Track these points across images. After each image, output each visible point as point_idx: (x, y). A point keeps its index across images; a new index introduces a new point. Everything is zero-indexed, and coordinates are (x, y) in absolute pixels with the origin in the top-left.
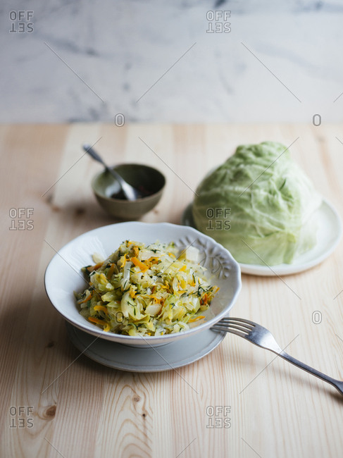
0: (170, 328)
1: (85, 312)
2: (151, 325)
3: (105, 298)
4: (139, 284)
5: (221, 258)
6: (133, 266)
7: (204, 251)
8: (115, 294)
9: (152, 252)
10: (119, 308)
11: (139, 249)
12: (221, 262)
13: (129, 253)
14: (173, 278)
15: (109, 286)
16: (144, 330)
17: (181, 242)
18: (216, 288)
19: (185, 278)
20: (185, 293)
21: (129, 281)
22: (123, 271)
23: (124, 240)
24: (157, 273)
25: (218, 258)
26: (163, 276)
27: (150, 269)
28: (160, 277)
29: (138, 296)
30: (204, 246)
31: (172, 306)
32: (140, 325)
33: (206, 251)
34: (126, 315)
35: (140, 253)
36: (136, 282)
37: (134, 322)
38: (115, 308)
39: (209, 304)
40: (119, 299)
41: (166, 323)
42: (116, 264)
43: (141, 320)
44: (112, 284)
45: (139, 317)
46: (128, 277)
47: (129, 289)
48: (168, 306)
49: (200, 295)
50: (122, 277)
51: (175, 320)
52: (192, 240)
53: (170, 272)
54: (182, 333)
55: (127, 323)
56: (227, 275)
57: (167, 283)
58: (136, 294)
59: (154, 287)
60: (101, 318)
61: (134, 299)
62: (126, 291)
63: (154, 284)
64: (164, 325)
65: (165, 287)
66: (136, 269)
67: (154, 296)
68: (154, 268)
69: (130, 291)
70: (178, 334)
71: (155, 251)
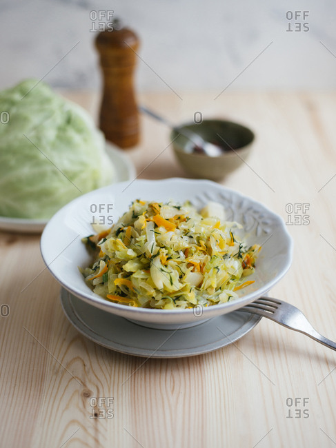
0: (214, 299)
1: (100, 290)
2: (192, 297)
3: (129, 267)
4: (168, 246)
5: (255, 212)
6: (156, 226)
7: (230, 207)
8: (139, 262)
9: (176, 210)
10: (148, 280)
11: (160, 206)
12: (256, 216)
13: (147, 212)
14: (209, 238)
15: (131, 253)
16: (184, 303)
17: (198, 199)
18: (257, 247)
19: (223, 236)
20: (226, 255)
21: (156, 243)
22: (145, 234)
23: (134, 200)
24: (186, 233)
25: (251, 212)
26: (195, 237)
27: (177, 228)
28: (191, 237)
29: (170, 262)
30: (230, 201)
31: (216, 270)
32: (178, 298)
33: (233, 207)
34: (160, 286)
35: (162, 211)
36: (164, 245)
37: (169, 294)
38: (142, 279)
39: (254, 266)
40: (147, 267)
41: (208, 293)
42: (133, 226)
43: (179, 291)
44: (134, 250)
45: (177, 286)
46: (154, 239)
47: (158, 254)
48: (211, 271)
49: (241, 257)
50: (146, 241)
51: (219, 288)
52: (212, 195)
53: (203, 230)
54: (231, 302)
55: (160, 296)
56: (268, 230)
57: (203, 243)
58: (168, 259)
59: (186, 249)
60: (123, 295)
61: (166, 266)
62: (155, 256)
63: (187, 246)
64: (206, 296)
65: (201, 248)
66: (161, 229)
67: (190, 260)
68: (183, 226)
69: (160, 256)
70: (227, 304)
71: (179, 208)
